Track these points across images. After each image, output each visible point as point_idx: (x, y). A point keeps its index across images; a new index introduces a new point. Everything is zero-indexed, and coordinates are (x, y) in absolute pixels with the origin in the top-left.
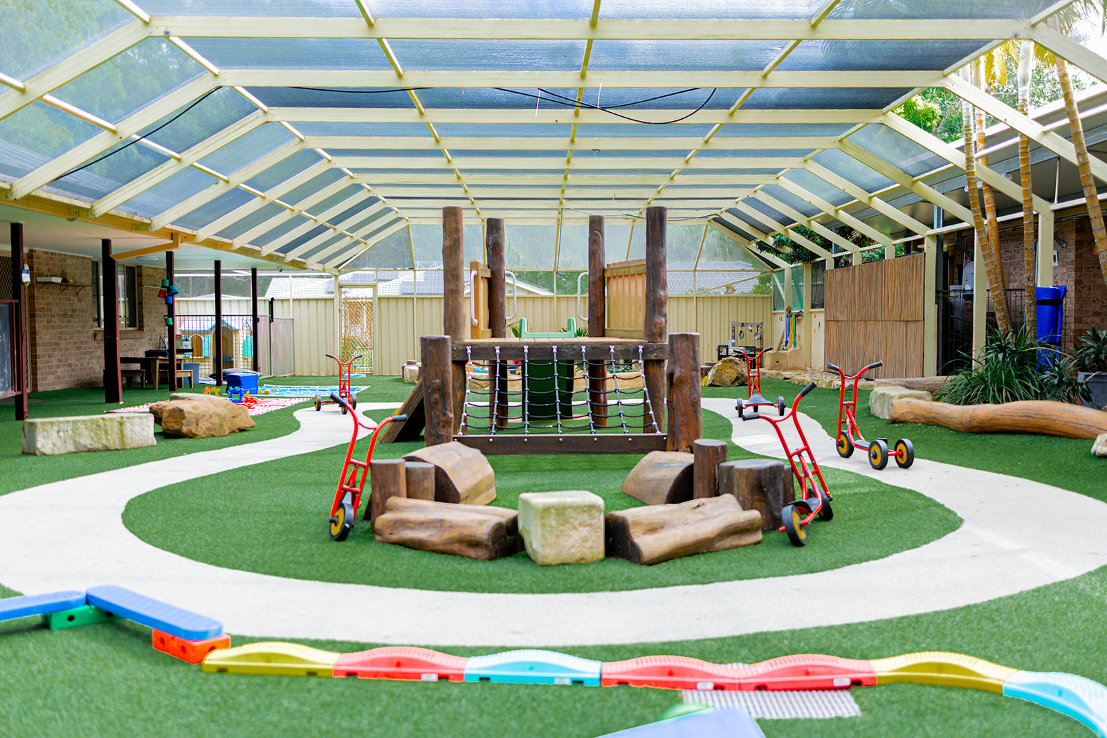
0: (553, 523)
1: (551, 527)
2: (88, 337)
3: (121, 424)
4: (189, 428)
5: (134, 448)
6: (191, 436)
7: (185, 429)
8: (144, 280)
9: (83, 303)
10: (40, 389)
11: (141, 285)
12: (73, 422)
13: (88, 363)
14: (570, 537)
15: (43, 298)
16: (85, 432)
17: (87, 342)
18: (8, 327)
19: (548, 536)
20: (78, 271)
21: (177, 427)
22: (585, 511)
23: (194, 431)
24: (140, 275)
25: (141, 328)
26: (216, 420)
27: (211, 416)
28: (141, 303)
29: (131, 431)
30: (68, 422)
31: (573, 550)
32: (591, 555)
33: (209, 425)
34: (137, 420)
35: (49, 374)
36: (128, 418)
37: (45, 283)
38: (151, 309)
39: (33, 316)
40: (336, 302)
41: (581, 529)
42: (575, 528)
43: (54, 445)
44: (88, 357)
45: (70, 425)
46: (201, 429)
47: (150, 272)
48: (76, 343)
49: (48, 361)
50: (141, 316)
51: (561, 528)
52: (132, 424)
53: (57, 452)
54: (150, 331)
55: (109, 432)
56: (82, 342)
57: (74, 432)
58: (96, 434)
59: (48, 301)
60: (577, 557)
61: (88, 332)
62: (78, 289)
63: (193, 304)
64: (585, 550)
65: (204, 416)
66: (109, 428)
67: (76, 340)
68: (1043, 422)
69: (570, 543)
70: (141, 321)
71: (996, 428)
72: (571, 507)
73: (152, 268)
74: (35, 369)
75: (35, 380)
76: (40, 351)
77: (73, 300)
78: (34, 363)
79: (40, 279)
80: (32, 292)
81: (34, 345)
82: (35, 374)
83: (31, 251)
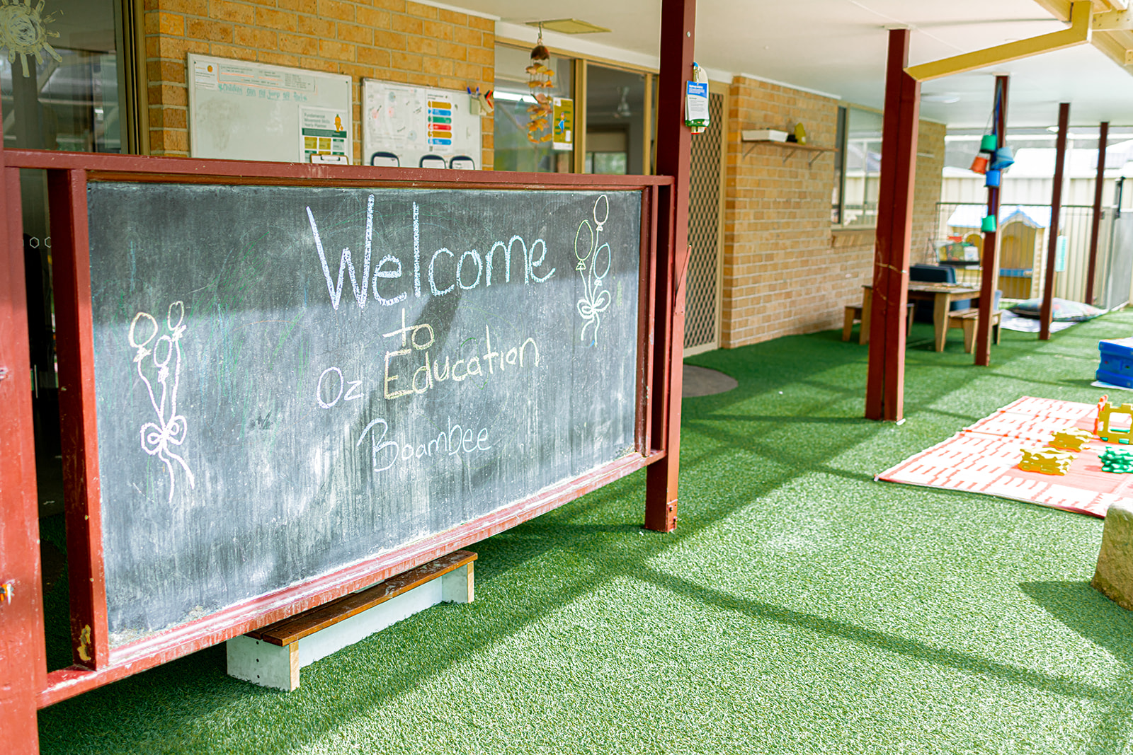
2: (822, 242)
9: (818, 181)
10: (737, 341)
17: (820, 252)
20: (815, 123)
35: (752, 313)
37: (757, 142)
38: (920, 191)
39: (731, 205)
44: (819, 277)
47: (923, 130)
48: (801, 254)
49: (751, 291)
56: (811, 253)
59: (760, 176)
61: (822, 233)
62: (812, 155)
67: (802, 248)
73: (927, 123)
74: (728, 305)
75: (727, 326)
76: (739, 271)
77: (803, 176)
78: (727, 294)
79: (749, 135)
80: (732, 160)
81: (729, 261)
82: (727, 315)
83: (737, 79)
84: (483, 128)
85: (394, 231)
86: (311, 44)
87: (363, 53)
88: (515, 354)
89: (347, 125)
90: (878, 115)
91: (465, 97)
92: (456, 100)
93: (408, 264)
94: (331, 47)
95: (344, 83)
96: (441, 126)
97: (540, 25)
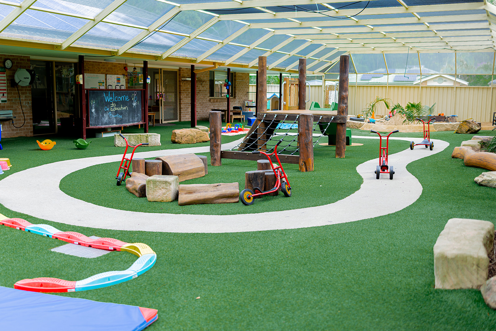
0: (152, 186)
1: (151, 188)
2: (207, 101)
3: (147, 137)
4: (178, 140)
5: (152, 146)
6: (180, 143)
7: (176, 140)
8: (237, 78)
9: (205, 87)
10: (182, 120)
11: (235, 80)
12: (129, 135)
13: (206, 111)
14: (158, 192)
15: (185, 86)
16: (133, 140)
17: (206, 103)
18: (141, 99)
19: (150, 191)
20: (202, 76)
21: (174, 139)
22: (164, 183)
23: (180, 141)
24: (235, 76)
25: (235, 97)
26: (190, 137)
27: (188, 136)
28: (235, 87)
29: (151, 140)
30: (127, 135)
31: (159, 197)
32: (166, 200)
33: (187, 139)
34: (153, 136)
35: (187, 114)
36: (150, 135)
37: (185, 80)
38: (240, 89)
39: (180, 93)
40: (323, 86)
41: (163, 190)
42: (160, 189)
43: (122, 143)
44: (206, 108)
45: (128, 137)
46: (183, 141)
47: (240, 75)
48: (200, 103)
49: (186, 110)
50: (235, 93)
51: (155, 188)
52: (151, 138)
53: (123, 146)
54: (239, 98)
55: (142, 140)
56: (203, 103)
57: (129, 139)
58: (137, 140)
59: (187, 87)
60: (160, 200)
61: (207, 99)
62: (202, 82)
63: (271, 87)
64: (164, 197)
65: (184, 136)
66: (142, 139)
67: (200, 102)
68: (485, 163)
69: (158, 194)
70: (235, 94)
71: (471, 164)
72: (158, 181)
73: (241, 73)
74: (180, 113)
75: (180, 117)
76: (182, 106)
77: (200, 86)
78: (180, 110)
79: (183, 79)
80: (180, 84)
81: (180, 104)
82: (180, 115)
83: (180, 68)
84: (126, 80)
85: (111, 95)
86: (99, 70)
87: (107, 71)
88: (125, 108)
89: (104, 81)
90: (226, 72)
91: (122, 76)
92: (121, 77)
93: (113, 98)
94: (102, 70)
95: (104, 75)
96: (118, 80)
97: (135, 64)
